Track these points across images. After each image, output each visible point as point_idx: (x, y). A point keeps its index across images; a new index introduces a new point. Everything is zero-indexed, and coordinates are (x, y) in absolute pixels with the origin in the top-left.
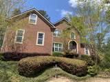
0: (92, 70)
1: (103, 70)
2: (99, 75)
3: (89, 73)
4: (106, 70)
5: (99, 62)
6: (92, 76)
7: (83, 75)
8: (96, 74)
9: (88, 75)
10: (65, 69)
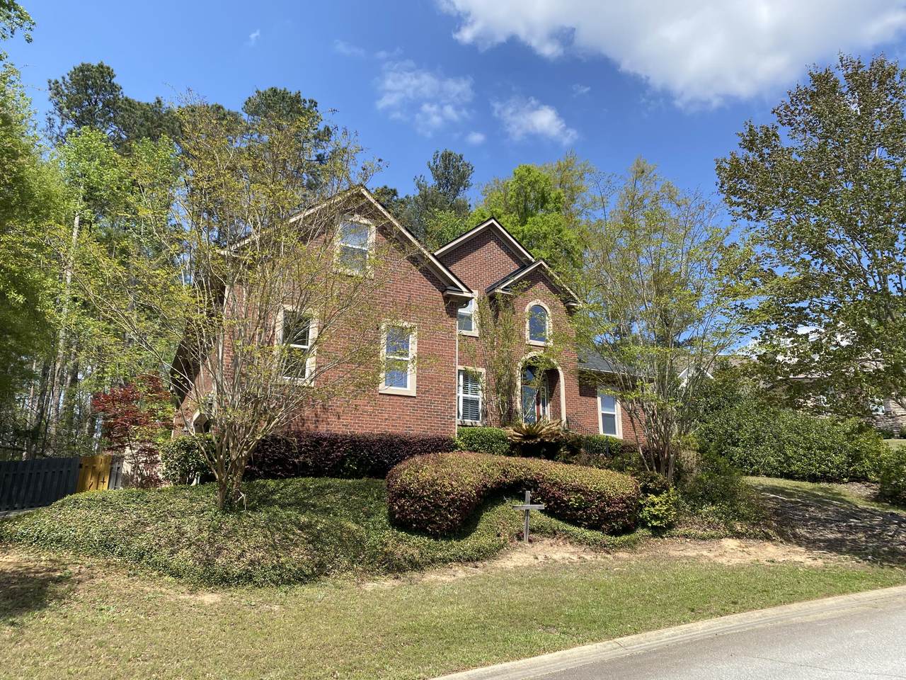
0: (660, 509)
1: (694, 512)
2: (681, 530)
3: (644, 525)
4: (707, 508)
5: (679, 477)
6: (657, 532)
7: (627, 530)
8: (670, 526)
9: (641, 531)
10: (557, 509)
